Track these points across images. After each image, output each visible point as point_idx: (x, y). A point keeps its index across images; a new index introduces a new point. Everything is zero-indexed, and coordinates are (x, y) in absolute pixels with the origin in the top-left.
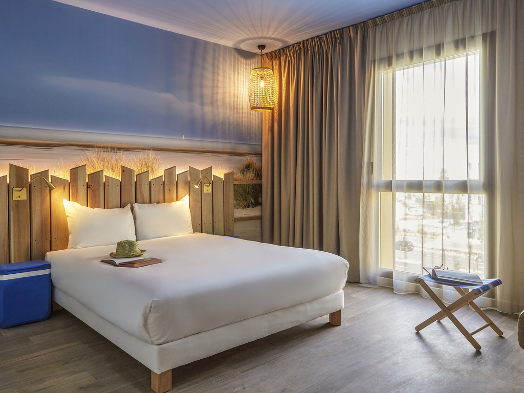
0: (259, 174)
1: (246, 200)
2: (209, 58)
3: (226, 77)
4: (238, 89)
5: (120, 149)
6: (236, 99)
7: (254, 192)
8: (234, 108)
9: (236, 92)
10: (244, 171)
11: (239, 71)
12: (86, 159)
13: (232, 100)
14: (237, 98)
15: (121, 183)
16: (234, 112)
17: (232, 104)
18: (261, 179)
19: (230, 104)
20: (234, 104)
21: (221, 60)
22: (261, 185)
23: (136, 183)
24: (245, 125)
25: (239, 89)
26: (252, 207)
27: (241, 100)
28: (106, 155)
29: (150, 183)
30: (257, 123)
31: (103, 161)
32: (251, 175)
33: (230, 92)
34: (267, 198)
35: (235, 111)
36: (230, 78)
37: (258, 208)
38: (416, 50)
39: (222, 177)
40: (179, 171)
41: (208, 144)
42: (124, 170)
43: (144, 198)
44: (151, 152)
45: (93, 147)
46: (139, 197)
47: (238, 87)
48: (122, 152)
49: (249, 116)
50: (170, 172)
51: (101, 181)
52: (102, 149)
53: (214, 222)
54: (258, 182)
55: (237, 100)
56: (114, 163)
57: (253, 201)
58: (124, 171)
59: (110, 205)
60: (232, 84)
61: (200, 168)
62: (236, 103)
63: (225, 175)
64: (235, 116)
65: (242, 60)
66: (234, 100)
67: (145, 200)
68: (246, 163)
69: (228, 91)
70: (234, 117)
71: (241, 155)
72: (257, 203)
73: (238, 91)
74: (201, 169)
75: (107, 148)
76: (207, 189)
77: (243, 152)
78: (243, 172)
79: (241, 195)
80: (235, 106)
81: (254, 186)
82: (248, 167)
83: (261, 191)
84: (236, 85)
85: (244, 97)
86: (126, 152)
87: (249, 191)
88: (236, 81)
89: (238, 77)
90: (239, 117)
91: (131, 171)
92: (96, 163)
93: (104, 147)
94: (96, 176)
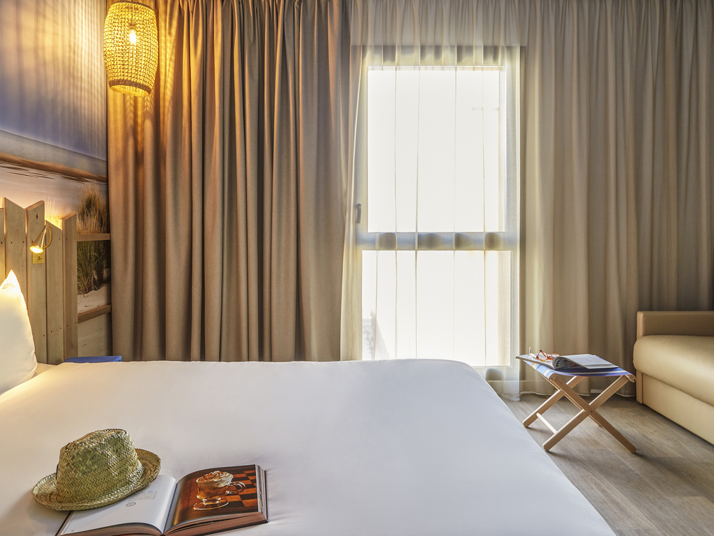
0: (106, 224)
1: (87, 276)
4: (75, 35)
6: (72, 55)
10: (84, 213)
13: (67, 55)
14: (74, 54)
16: (70, 83)
17: (67, 63)
18: (110, 232)
20: (70, 65)
22: (108, 245)
24: (85, 116)
25: (77, 35)
26: (96, 290)
27: (80, 60)
32: (93, 221)
39: (60, 225)
41: (30, 147)
47: (74, 31)
49: (90, 99)
53: (49, 332)
54: (102, 237)
57: (96, 277)
63: (64, 222)
64: (71, 91)
68: (86, 196)
71: (79, 178)
72: (103, 280)
73: (75, 39)
77: (82, 172)
78: (83, 215)
81: (97, 245)
82: (89, 205)
83: (106, 256)
84: (73, 24)
85: (83, 54)
87: (90, 256)
88: (72, 16)
89: (75, 7)
90: (77, 97)
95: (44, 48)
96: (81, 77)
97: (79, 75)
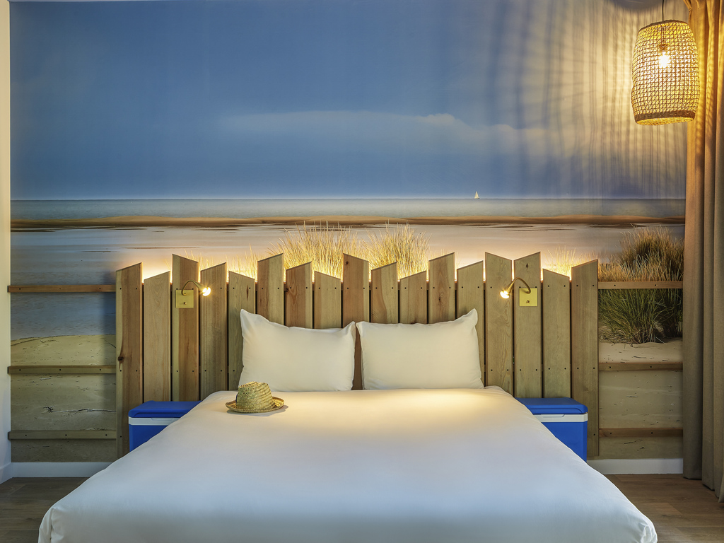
1: (638, 325)
5: (346, 224)
15: (342, 285)
18: (681, 279)
23: (371, 285)
28: (320, 236)
29: (399, 284)
32: (653, 269)
37: (673, 345)
42: (348, 261)
44: (406, 227)
45: (300, 223)
48: (350, 229)
50: (441, 265)
51: (307, 280)
52: (315, 226)
53: (546, 368)
54: (672, 285)
67: (389, 317)
68: (638, 242)
72: (671, 333)
77: (628, 217)
87: (646, 305)
91: (361, 264)
92: (304, 250)
93: (317, 223)
94: (298, 274)
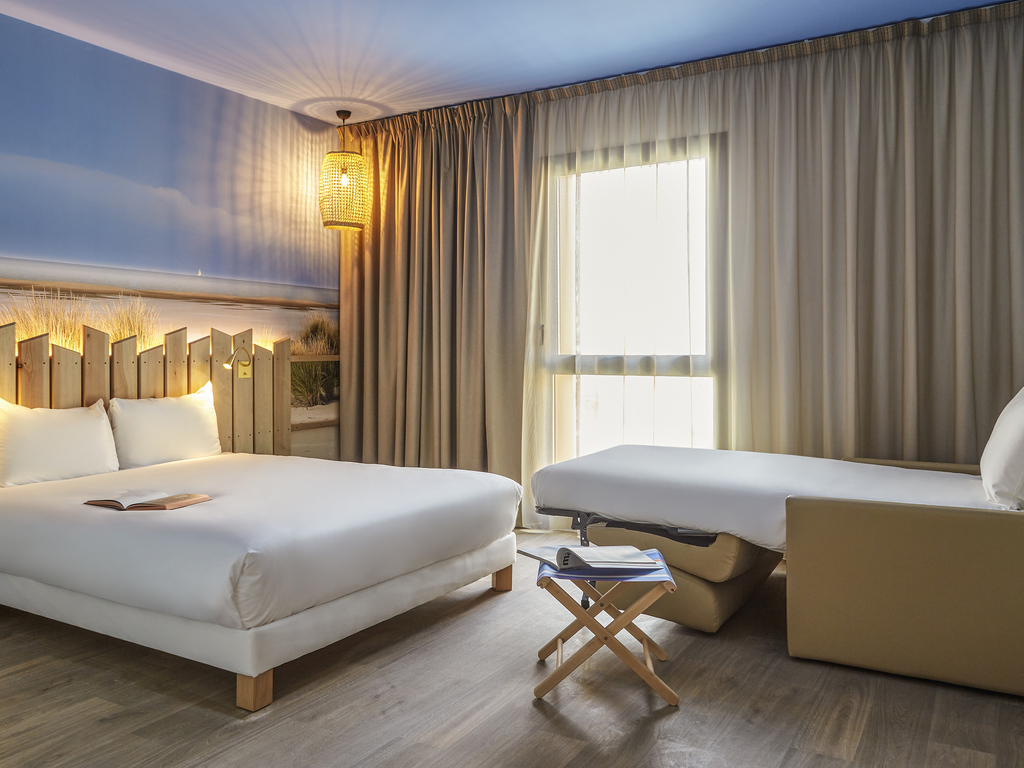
0: (334, 344)
1: (311, 391)
2: (247, 127)
3: (277, 164)
4: (298, 187)
5: (79, 293)
6: (294, 205)
7: (324, 377)
8: (291, 220)
9: (295, 192)
10: (308, 337)
11: (301, 154)
12: (12, 311)
13: (288, 206)
14: (297, 203)
15: (83, 359)
16: (291, 229)
17: (288, 213)
18: (338, 353)
19: (283, 214)
20: (291, 214)
21: (268, 132)
22: (337, 364)
23: (112, 359)
24: (310, 252)
25: (300, 186)
26: (322, 404)
27: (303, 207)
28: (53, 305)
29: (139, 358)
30: (330, 250)
31: (47, 315)
32: (320, 345)
33: (283, 191)
34: (350, 386)
35: (293, 226)
36: (284, 166)
37: (333, 406)
38: (613, 148)
39: (270, 348)
40: (191, 337)
41: (244, 287)
42: (89, 333)
43: (126, 388)
44: (139, 300)
45: (27, 288)
46: (117, 385)
47: (297, 184)
48: (83, 298)
49: (317, 237)
50: (175, 338)
51: (45, 354)
52: (44, 293)
53: (256, 433)
54: (332, 358)
55: (297, 207)
56: (67, 319)
57: (324, 394)
58: (88, 335)
59: (63, 401)
60: (288, 177)
61: (232, 331)
62: (294, 212)
63: (277, 345)
64: (293, 235)
65: (306, 134)
66: (291, 207)
67: (130, 393)
68: (311, 322)
69: (279, 189)
70: (290, 239)
71: (302, 307)
72: (332, 397)
73: (298, 190)
74: (232, 334)
75: (55, 290)
76: (244, 372)
77: (306, 302)
78: (306, 339)
79: (303, 382)
80: (293, 217)
81: (325, 365)
82: (315, 330)
83: (337, 375)
84: (295, 178)
85: (308, 201)
86: (92, 300)
87: (316, 375)
88: (295, 172)
89: (298, 163)
90: (300, 239)
91: (103, 336)
92: (33, 319)
93: (48, 289)
94: (33, 345)
95: (260, 207)
96: (306, 221)
97: (303, 219)
